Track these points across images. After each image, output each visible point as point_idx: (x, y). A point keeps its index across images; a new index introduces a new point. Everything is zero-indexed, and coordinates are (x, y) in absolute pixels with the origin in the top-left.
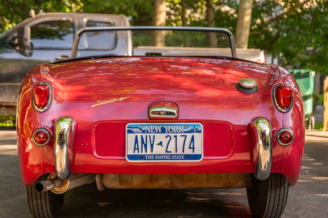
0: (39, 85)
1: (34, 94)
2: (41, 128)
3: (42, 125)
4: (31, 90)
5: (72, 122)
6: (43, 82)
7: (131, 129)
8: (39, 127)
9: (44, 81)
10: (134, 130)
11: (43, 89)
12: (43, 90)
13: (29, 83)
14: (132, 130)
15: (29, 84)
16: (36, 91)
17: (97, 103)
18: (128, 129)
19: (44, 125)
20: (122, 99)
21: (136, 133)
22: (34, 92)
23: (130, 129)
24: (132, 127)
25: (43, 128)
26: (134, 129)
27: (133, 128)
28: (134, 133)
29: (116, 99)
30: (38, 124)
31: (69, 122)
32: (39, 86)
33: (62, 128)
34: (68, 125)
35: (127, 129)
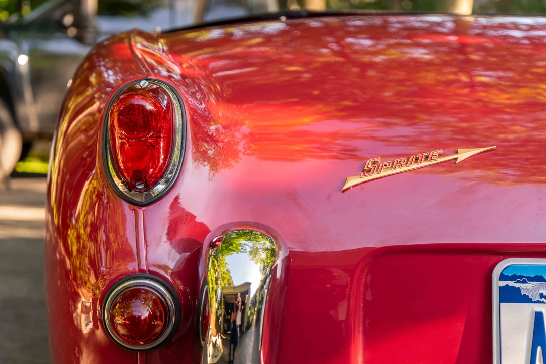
0: (132, 92)
1: (112, 126)
2: (141, 274)
3: (143, 262)
4: (99, 110)
5: (273, 253)
6: (146, 80)
7: (517, 285)
8: (132, 267)
9: (153, 78)
10: (527, 288)
11: (149, 107)
12: (151, 112)
13: (92, 88)
14: (519, 289)
15: (89, 92)
16: (119, 115)
17: (369, 171)
18: (503, 283)
19: (151, 260)
20: (464, 154)
21: (538, 302)
22: (112, 118)
23: (511, 283)
24: (521, 277)
25: (150, 272)
26: (529, 285)
27: (524, 282)
28: (527, 300)
29: (440, 155)
30: (126, 254)
31: (263, 255)
32: (132, 96)
33: (237, 282)
34: (260, 266)
35: (497, 284)
